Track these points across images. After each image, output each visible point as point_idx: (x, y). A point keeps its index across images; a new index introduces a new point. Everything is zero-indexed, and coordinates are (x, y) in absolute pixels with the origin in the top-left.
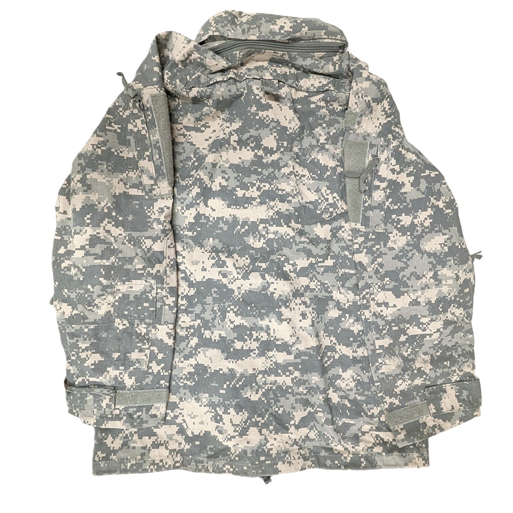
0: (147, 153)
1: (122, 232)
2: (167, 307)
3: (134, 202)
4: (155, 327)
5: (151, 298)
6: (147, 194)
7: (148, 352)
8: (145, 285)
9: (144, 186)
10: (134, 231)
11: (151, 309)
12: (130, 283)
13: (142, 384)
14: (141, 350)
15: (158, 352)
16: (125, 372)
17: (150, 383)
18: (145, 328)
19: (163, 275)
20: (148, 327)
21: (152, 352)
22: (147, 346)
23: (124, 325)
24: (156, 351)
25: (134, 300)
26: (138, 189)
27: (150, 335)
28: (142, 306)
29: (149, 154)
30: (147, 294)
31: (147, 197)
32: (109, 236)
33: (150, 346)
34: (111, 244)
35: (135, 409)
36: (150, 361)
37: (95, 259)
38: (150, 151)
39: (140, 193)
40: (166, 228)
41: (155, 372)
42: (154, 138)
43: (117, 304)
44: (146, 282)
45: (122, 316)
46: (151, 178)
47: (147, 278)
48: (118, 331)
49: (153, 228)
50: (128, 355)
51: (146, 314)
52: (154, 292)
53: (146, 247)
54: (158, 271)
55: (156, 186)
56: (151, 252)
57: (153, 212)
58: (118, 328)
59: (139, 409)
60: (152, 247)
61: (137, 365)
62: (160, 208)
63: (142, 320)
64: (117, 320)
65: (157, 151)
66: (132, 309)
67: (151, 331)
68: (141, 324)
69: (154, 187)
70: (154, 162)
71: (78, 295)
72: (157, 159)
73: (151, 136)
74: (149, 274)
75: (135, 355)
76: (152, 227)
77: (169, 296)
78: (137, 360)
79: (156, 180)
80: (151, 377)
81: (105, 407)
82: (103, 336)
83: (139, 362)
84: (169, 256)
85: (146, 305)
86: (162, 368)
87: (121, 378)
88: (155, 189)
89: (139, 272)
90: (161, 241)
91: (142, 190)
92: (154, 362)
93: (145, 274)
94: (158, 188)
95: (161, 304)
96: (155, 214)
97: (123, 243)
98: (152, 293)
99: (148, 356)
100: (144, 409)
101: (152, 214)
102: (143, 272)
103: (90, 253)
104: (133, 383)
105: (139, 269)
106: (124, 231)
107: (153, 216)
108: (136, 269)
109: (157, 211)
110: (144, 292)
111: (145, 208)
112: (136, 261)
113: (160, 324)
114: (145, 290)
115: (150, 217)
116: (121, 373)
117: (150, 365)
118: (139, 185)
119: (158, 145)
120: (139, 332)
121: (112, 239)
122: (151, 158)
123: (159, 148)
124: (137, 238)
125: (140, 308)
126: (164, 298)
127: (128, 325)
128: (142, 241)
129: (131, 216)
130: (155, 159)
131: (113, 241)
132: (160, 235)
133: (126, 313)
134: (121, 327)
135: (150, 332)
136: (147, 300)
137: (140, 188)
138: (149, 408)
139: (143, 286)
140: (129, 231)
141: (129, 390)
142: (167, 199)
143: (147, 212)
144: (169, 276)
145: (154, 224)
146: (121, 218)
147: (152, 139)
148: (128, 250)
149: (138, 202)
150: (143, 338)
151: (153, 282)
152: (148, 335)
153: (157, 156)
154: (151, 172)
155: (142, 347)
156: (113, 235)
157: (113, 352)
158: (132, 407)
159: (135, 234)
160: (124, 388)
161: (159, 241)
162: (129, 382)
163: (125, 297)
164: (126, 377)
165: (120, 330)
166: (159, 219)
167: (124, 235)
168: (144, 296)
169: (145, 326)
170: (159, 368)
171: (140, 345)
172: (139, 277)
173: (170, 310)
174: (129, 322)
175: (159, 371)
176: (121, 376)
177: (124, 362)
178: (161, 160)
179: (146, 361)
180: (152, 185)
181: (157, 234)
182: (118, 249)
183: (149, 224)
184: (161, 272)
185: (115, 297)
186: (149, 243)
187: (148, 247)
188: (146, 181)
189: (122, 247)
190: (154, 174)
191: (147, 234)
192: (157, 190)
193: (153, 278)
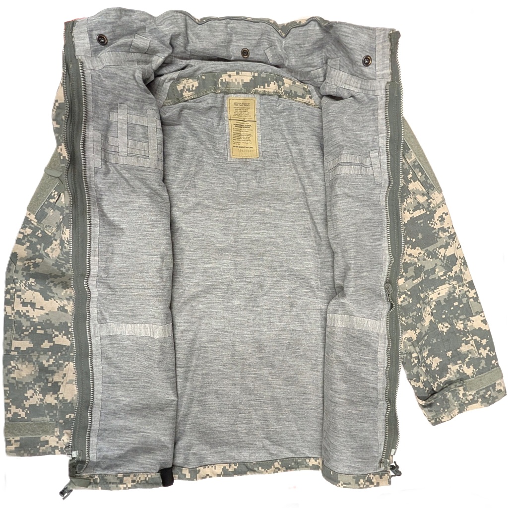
0: (410, 176)
1: (420, 251)
2: (472, 300)
3: (419, 222)
4: (469, 320)
5: (457, 296)
6: (427, 210)
7: (472, 342)
8: (449, 288)
9: (423, 206)
10: (428, 247)
11: (461, 306)
12: (438, 290)
13: (479, 369)
14: (467, 343)
15: (480, 339)
16: (463, 364)
17: (485, 366)
18: (462, 324)
19: (460, 274)
20: (464, 322)
21: (475, 340)
22: (470, 338)
23: (447, 327)
24: (478, 339)
25: (445, 303)
26: (420, 209)
27: (468, 328)
28: (453, 306)
29: (411, 176)
30: (453, 295)
31: (428, 213)
32: (413, 258)
33: (472, 337)
34: (416, 263)
35: (484, 391)
36: (478, 349)
37: (413, 280)
38: (411, 173)
39: (422, 212)
40: (451, 233)
41: (485, 356)
42: (411, 160)
43: (434, 311)
44: (450, 284)
45: (442, 321)
46: (423, 195)
47: (449, 281)
48: (444, 334)
49: (441, 237)
50: (458, 350)
51: (459, 312)
52: (457, 291)
53: (442, 255)
54: (456, 272)
55: (431, 200)
56: (446, 258)
57: (435, 222)
58: (443, 332)
59: (487, 389)
60: (446, 254)
61: (470, 355)
62: (439, 217)
63: (457, 318)
64: (440, 325)
65: (418, 170)
66: (447, 311)
67: (467, 324)
68: (458, 321)
69: (429, 201)
70: (419, 181)
72: (420, 176)
73: (407, 160)
74: (450, 277)
75: (464, 348)
76: (439, 236)
77: (470, 290)
78: (468, 351)
79: (428, 194)
80: (483, 362)
81: (462, 397)
82: (434, 342)
83: (470, 353)
84: (460, 257)
85: (456, 304)
86: (488, 351)
87: (462, 370)
88: (431, 202)
89: (442, 278)
90: (451, 246)
91: (423, 208)
92: (481, 348)
93: (447, 279)
94: (433, 200)
95: (466, 299)
96: (437, 224)
97: (424, 260)
98: (456, 292)
99: (474, 345)
100: (491, 388)
101: (434, 225)
102: (445, 277)
103: (408, 277)
104: (473, 371)
105: (442, 276)
106: (421, 249)
107: (437, 227)
108: (439, 277)
109: (438, 220)
110: (450, 294)
111: (428, 222)
112: (437, 270)
113: (472, 316)
114: (450, 291)
115: (434, 229)
116: (460, 367)
117: (480, 351)
118: (418, 207)
119: (416, 164)
120: (459, 329)
121: (416, 259)
122: (415, 178)
123: (419, 166)
124: (433, 251)
125: (452, 308)
126: (467, 293)
127: (449, 326)
128: (437, 252)
129: (420, 234)
131: (417, 261)
132: (448, 241)
133: (444, 316)
134: (445, 330)
135: (467, 326)
136: (455, 300)
137: (421, 207)
138: (494, 386)
139: (448, 289)
140: (425, 248)
141: (473, 377)
142: (442, 206)
143: (430, 225)
144: (465, 273)
145: (440, 233)
146: (414, 240)
147: (409, 162)
148: (429, 263)
149: (422, 221)
150: (465, 333)
151: (454, 283)
152: (466, 329)
153: (420, 174)
154: (421, 190)
155: (467, 340)
156: (415, 256)
157: (446, 352)
158: (481, 390)
159: (430, 248)
160: (468, 377)
161: (449, 247)
162: (469, 371)
163: (438, 302)
164: (465, 368)
165: (445, 333)
166: (443, 227)
167: (423, 252)
168: (451, 297)
169: (462, 322)
170: (486, 352)
171: (465, 338)
172: (443, 283)
173: (475, 301)
174: (449, 324)
175: (487, 354)
176: (462, 368)
177: (458, 357)
178: (424, 175)
179: (475, 350)
180: (427, 200)
181: (446, 241)
182: (421, 265)
183: (436, 235)
184: (458, 272)
185: (431, 307)
186: (442, 251)
187: (443, 255)
188: (422, 199)
189: (423, 263)
190: (424, 190)
191: (438, 244)
192: (434, 202)
193: (454, 280)
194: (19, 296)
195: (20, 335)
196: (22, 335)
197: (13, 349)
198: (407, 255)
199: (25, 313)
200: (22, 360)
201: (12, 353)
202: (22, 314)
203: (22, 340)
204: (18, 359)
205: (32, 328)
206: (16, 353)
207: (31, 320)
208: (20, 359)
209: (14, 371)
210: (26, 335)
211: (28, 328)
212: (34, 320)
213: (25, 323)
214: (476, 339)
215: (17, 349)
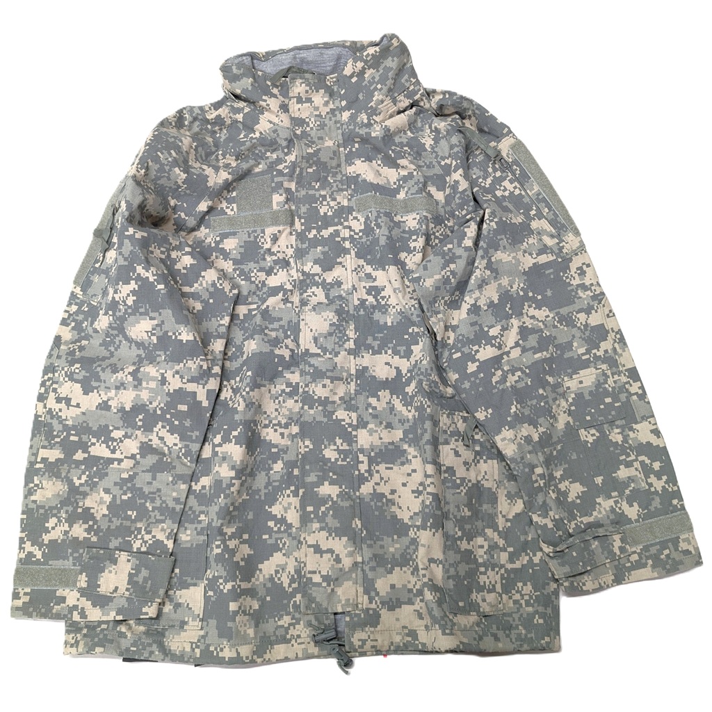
0: (533, 212)
1: (547, 313)
2: (635, 397)
3: (547, 272)
4: (631, 429)
5: (610, 389)
6: (558, 255)
7: (637, 464)
8: (597, 375)
9: (551, 249)
10: (560, 308)
11: (616, 405)
12: (578, 375)
13: (649, 510)
14: (629, 465)
15: (649, 461)
16: (621, 499)
17: (659, 506)
18: (619, 433)
19: (613, 355)
20: (623, 431)
21: (642, 463)
22: (633, 457)
23: (593, 435)
24: (648, 461)
25: (590, 398)
26: (547, 254)
27: (630, 442)
28: (604, 403)
29: (535, 212)
30: (603, 386)
31: (560, 260)
32: (537, 322)
33: (637, 456)
34: (541, 331)
35: (658, 547)
36: (647, 477)
37: (534, 353)
38: (534, 208)
39: (551, 258)
40: (596, 293)
41: (659, 489)
42: (533, 192)
43: (573, 408)
44: (597, 369)
45: (585, 424)
46: (552, 236)
47: (595, 364)
48: (589, 445)
49: (580, 298)
50: (613, 475)
51: (613, 413)
52: (610, 381)
53: (581, 323)
54: (606, 351)
55: (564, 243)
56: (589, 328)
57: (572, 276)
58: (588, 442)
59: (664, 545)
60: (588, 322)
61: (632, 485)
62: (578, 269)
63: (612, 423)
64: (582, 432)
65: (544, 204)
66: (593, 411)
67: (629, 435)
68: (612, 429)
69: (561, 245)
70: (546, 219)
71: (531, 407)
72: (547, 213)
73: (528, 191)
74: (597, 358)
75: (623, 473)
76: (577, 296)
77: (631, 382)
78: (629, 477)
79: (559, 236)
80: (658, 500)
81: (618, 553)
82: (573, 458)
83: (633, 481)
84: (612, 329)
85: (608, 400)
86: (665, 483)
87: (620, 509)
88: (563, 246)
89: (584, 358)
90: (596, 312)
91: (552, 253)
92: (652, 476)
93: (592, 359)
94: (566, 243)
95: (625, 395)
96: (574, 279)
97: (555, 327)
98: (609, 382)
99: (640, 469)
100: (670, 545)
101: (571, 280)
102: (588, 356)
103: (528, 347)
104: (639, 511)
105: (583, 354)
106: (550, 311)
107: (575, 282)
108: (578, 355)
109: (576, 273)
110: (599, 385)
111: (562, 274)
112: (575, 344)
113: (636, 423)
114: (599, 381)
115: (569, 284)
116: (616, 502)
117: (649, 481)
118: (544, 250)
119: (540, 197)
120: (614, 440)
121: (541, 324)
122: (540, 216)
123: (544, 200)
124: (568, 315)
125: (602, 407)
126: (626, 386)
127: (598, 434)
128: (574, 317)
129: (548, 290)
130: (545, 214)
131: (542, 327)
132: (592, 303)
133: (588, 418)
134: (591, 439)
135: (628, 438)
136: (607, 394)
137: (548, 251)
138: (676, 542)
139: (595, 376)
140: (555, 309)
141: (637, 521)
142: (581, 253)
143: (564, 279)
144: (621, 355)
145: (579, 291)
146: (539, 297)
147: (530, 194)
148: (563, 333)
149: (552, 270)
150: (624, 448)
151: (604, 367)
152: (627, 443)
153: (546, 210)
154: (548, 230)
155: (628, 459)
156: (540, 319)
157: (594, 476)
158: (652, 545)
159: (564, 311)
160: (630, 521)
161: (593, 312)
162: (632, 512)
163: (579, 396)
164: (625, 506)
165: (591, 443)
166: (584, 284)
167: (552, 315)
168: (601, 390)
169: (618, 431)
170: (662, 483)
171: (624, 457)
172: (586, 365)
173: (640, 400)
174: (597, 431)
175: (663, 487)
176: (619, 505)
177: (614, 486)
178: (552, 212)
179: (641, 478)
180: (558, 244)
181: (588, 304)
182: (551, 335)
183: (573, 294)
184: (610, 352)
185: (567, 401)
186: (582, 316)
187: (584, 323)
188: (550, 242)
189: (554, 332)
190: (554, 231)
191: (577, 307)
192: (567, 246)
193: (603, 363)
194: (55, 390)
195: (50, 442)
196: (52, 442)
197: (39, 460)
198: (528, 316)
199: (57, 413)
200: (49, 474)
201: (38, 466)
202: (54, 413)
203: (51, 449)
204: (44, 474)
205: (65, 434)
206: (42, 466)
207: (64, 422)
208: (47, 474)
209: (36, 491)
210: (57, 442)
211: (60, 434)
212: (67, 423)
213: (57, 427)
214: (644, 461)
215: (44, 460)
